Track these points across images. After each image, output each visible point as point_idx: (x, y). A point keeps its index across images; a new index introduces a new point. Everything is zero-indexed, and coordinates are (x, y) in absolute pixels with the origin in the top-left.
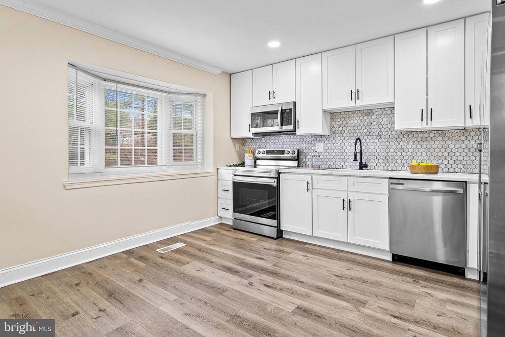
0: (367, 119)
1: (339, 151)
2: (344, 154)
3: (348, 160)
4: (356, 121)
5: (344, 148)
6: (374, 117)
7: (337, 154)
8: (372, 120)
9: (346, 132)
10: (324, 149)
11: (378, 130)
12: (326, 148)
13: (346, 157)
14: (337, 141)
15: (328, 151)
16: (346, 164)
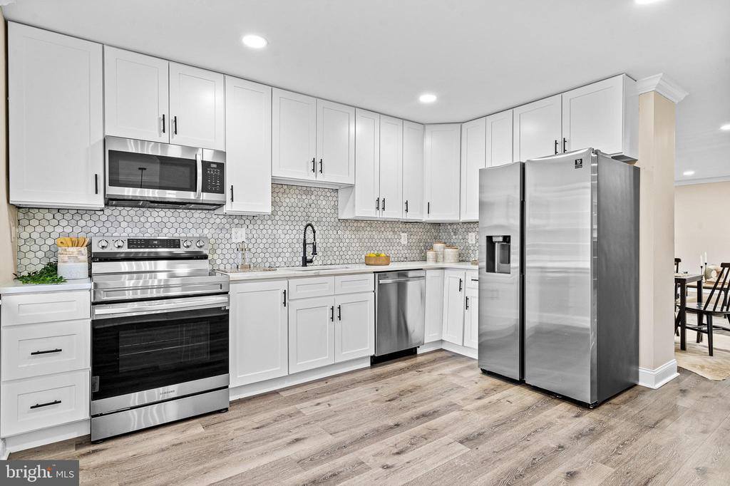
0: (306, 200)
1: (270, 241)
2: (277, 246)
3: (282, 255)
4: (292, 200)
5: (277, 236)
6: (313, 197)
7: (267, 246)
8: (311, 201)
9: (280, 213)
10: (247, 238)
11: (318, 215)
12: (250, 236)
13: (280, 250)
14: (267, 227)
15: (253, 241)
16: (280, 259)
